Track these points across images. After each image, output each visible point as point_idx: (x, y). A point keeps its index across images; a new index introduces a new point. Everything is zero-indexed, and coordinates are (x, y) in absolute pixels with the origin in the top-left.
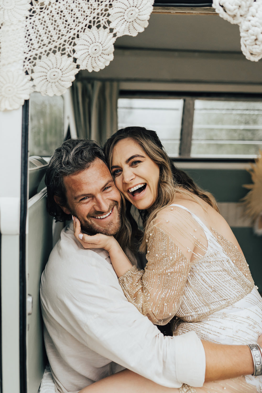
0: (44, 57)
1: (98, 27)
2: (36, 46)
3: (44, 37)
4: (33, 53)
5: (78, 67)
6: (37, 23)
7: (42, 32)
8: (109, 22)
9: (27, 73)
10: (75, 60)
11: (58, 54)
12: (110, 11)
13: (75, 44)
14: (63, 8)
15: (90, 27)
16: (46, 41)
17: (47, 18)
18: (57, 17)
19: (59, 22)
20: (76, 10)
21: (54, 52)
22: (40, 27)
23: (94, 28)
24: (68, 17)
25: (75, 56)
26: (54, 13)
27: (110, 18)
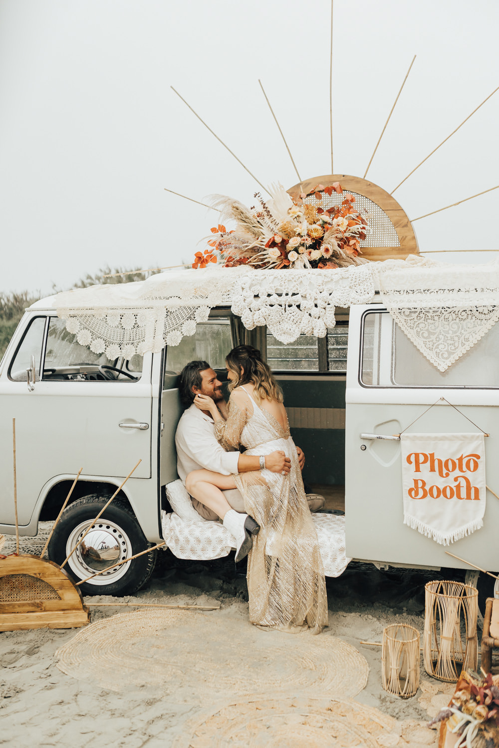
0: (171, 332)
1: (191, 319)
2: (168, 328)
3: (171, 325)
4: (166, 331)
5: (183, 335)
6: (169, 319)
7: (170, 323)
8: (194, 317)
9: (164, 339)
10: (182, 333)
11: (176, 330)
12: (195, 313)
13: (182, 327)
14: (178, 313)
15: (188, 320)
16: (171, 326)
17: (172, 318)
18: (176, 317)
19: (177, 318)
20: (183, 314)
21: (174, 330)
22: (170, 321)
23: (189, 320)
24: (180, 316)
25: (182, 331)
26: (175, 315)
27: (195, 316)
